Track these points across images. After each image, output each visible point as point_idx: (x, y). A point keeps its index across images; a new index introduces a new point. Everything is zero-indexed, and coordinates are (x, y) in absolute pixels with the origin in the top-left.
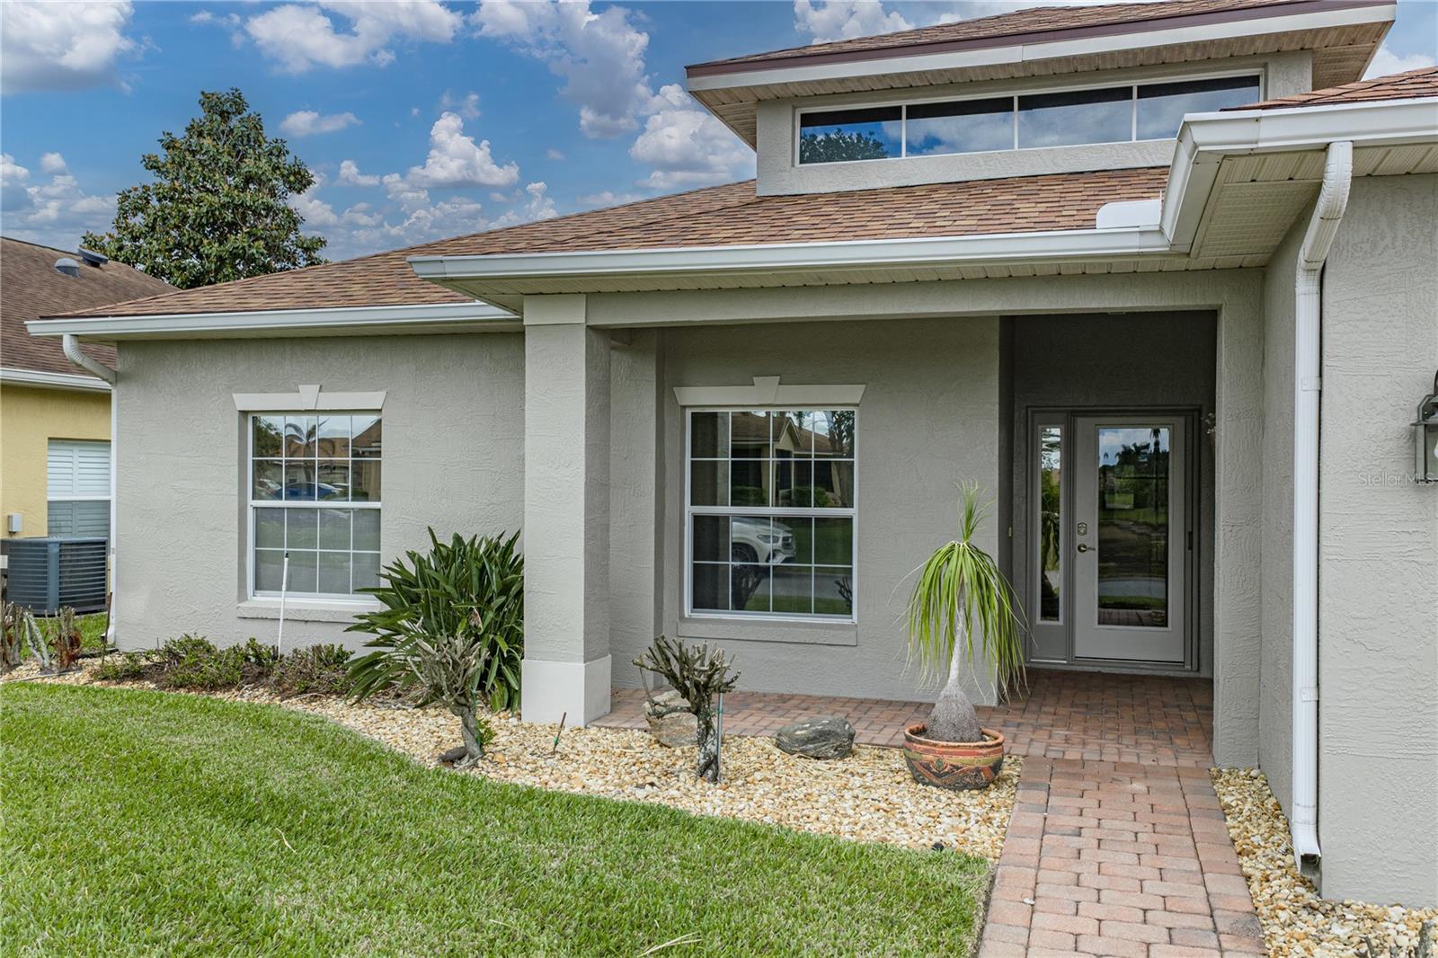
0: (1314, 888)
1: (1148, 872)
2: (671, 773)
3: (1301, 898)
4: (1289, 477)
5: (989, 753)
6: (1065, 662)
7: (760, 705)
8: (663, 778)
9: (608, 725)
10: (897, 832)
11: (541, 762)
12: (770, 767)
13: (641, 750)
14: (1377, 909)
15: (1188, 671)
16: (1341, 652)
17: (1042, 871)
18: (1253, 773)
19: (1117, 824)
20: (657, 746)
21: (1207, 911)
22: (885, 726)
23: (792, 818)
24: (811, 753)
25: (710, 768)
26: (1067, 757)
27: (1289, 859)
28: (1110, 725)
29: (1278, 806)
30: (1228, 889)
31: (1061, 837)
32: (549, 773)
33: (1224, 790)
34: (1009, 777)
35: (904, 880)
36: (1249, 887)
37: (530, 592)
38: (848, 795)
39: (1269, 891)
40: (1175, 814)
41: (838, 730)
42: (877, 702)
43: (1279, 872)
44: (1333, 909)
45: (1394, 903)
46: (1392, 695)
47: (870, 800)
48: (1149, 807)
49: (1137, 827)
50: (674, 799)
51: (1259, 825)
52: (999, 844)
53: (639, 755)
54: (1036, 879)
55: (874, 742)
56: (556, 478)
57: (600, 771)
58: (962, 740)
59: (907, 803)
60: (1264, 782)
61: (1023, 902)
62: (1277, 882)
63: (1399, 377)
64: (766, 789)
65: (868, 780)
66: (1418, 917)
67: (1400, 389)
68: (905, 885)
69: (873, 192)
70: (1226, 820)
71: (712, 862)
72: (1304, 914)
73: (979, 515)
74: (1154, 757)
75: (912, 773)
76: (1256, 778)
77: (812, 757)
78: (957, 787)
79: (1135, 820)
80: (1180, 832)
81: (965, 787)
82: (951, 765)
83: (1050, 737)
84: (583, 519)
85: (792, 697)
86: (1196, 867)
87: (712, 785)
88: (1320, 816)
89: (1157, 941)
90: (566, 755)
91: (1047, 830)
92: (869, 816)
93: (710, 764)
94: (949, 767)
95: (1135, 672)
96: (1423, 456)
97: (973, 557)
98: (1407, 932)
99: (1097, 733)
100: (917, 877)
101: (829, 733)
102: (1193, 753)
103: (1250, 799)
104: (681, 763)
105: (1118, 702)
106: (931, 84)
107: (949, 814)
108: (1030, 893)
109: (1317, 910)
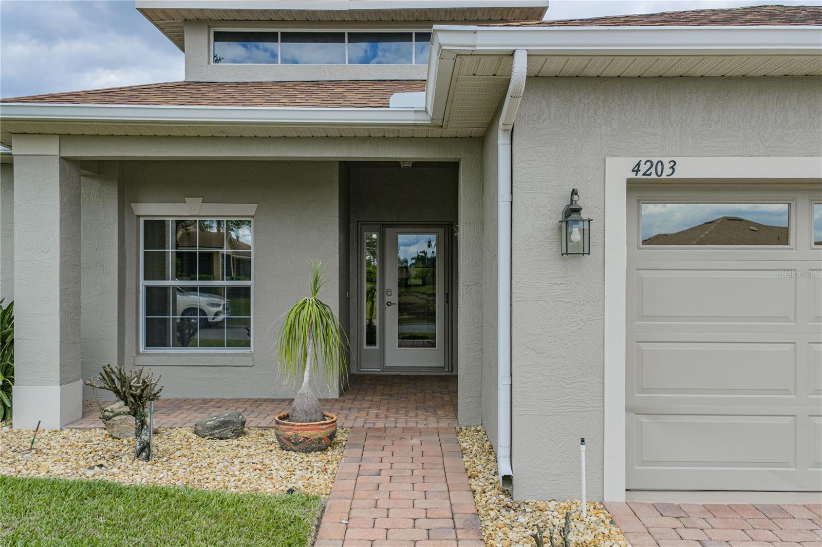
0: (509, 494)
1: (418, 494)
2: (117, 457)
3: (502, 501)
4: (496, 256)
5: (327, 428)
6: (380, 370)
7: (189, 407)
8: (111, 460)
9: (78, 427)
10: (266, 483)
11: (19, 457)
12: (188, 447)
13: (98, 442)
14: (542, 504)
15: (446, 372)
16: (523, 355)
17: (355, 500)
18: (479, 428)
19: (403, 465)
20: (110, 439)
21: (450, 515)
22: (268, 415)
23: (196, 480)
24: (217, 436)
25: (144, 451)
26: (376, 426)
27: (496, 478)
28: (402, 405)
29: (491, 447)
30: (462, 500)
31: (368, 477)
32: (24, 464)
33: (463, 440)
34: (341, 442)
35: (264, 517)
36: (474, 497)
37: (19, 339)
38: (236, 461)
39: (485, 499)
40: (435, 456)
41: (235, 420)
42: (266, 400)
43: (491, 487)
44: (519, 506)
45: (551, 499)
46: (550, 378)
47: (251, 464)
48: (421, 453)
49: (413, 466)
50: (114, 475)
51: (481, 459)
52: (330, 485)
53: (96, 446)
54: (351, 506)
55: (259, 425)
56: (38, 261)
57: (64, 459)
58: (311, 421)
59: (275, 463)
60: (484, 433)
61: (341, 523)
62: (489, 493)
63: (552, 194)
64: (182, 462)
65: (252, 450)
66: (564, 506)
67: (553, 201)
68: (264, 520)
69: (260, 84)
70: (463, 457)
71: (129, 519)
72: (503, 511)
73: (322, 280)
74: (425, 422)
75: (280, 444)
76: (480, 431)
77: (217, 438)
78: (307, 451)
79: (412, 462)
80: (437, 467)
81: (312, 450)
82: (304, 437)
83: (367, 415)
84: (58, 288)
85: (212, 400)
86: (445, 488)
87: (145, 463)
88: (512, 452)
89: (420, 539)
90: (41, 450)
91: (360, 473)
92: (249, 474)
93: (144, 448)
94: (302, 438)
95: (418, 374)
96: (565, 240)
97: (317, 307)
98: (558, 516)
99: (394, 411)
100: (273, 513)
101: (229, 422)
102: (447, 419)
103: (476, 444)
104: (125, 449)
105: (408, 392)
106: (296, 20)
107: (300, 468)
108: (346, 516)
109: (511, 508)
